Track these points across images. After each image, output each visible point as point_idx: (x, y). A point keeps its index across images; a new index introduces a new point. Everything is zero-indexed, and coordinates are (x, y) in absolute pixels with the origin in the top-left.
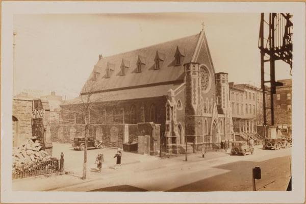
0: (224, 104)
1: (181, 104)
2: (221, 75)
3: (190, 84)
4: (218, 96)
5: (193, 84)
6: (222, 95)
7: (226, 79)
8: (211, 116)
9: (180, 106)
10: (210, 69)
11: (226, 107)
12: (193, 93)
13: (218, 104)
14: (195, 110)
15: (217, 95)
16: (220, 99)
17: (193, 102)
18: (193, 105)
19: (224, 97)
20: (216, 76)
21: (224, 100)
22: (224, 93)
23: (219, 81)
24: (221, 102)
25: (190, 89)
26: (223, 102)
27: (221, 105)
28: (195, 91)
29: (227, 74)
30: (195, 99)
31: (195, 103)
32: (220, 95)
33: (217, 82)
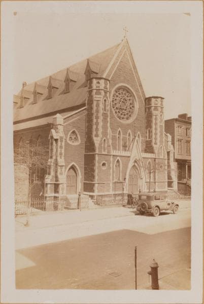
0: (156, 139)
1: (78, 136)
2: (153, 100)
3: (92, 108)
4: (149, 128)
5: (95, 108)
6: (154, 127)
7: (159, 105)
8: (129, 155)
9: (76, 139)
10: (137, 91)
11: (158, 144)
12: (95, 120)
13: (148, 139)
14: (97, 145)
15: (147, 128)
16: (150, 132)
17: (94, 133)
18: (95, 138)
19: (156, 129)
20: (147, 101)
21: (156, 134)
22: (156, 124)
23: (149, 108)
24: (152, 137)
25: (92, 114)
26: (154, 136)
27: (151, 141)
28: (97, 118)
29: (162, 98)
30: (97, 129)
31: (97, 136)
32: (151, 127)
33: (147, 110)
